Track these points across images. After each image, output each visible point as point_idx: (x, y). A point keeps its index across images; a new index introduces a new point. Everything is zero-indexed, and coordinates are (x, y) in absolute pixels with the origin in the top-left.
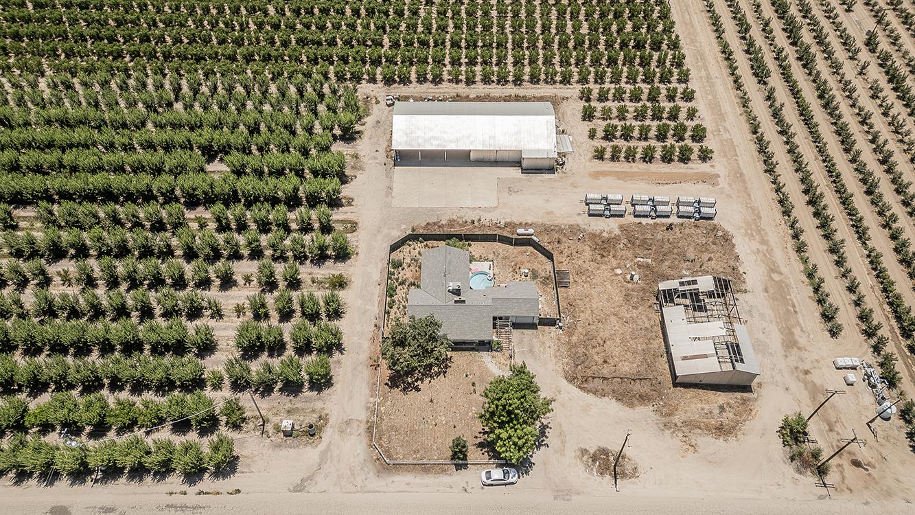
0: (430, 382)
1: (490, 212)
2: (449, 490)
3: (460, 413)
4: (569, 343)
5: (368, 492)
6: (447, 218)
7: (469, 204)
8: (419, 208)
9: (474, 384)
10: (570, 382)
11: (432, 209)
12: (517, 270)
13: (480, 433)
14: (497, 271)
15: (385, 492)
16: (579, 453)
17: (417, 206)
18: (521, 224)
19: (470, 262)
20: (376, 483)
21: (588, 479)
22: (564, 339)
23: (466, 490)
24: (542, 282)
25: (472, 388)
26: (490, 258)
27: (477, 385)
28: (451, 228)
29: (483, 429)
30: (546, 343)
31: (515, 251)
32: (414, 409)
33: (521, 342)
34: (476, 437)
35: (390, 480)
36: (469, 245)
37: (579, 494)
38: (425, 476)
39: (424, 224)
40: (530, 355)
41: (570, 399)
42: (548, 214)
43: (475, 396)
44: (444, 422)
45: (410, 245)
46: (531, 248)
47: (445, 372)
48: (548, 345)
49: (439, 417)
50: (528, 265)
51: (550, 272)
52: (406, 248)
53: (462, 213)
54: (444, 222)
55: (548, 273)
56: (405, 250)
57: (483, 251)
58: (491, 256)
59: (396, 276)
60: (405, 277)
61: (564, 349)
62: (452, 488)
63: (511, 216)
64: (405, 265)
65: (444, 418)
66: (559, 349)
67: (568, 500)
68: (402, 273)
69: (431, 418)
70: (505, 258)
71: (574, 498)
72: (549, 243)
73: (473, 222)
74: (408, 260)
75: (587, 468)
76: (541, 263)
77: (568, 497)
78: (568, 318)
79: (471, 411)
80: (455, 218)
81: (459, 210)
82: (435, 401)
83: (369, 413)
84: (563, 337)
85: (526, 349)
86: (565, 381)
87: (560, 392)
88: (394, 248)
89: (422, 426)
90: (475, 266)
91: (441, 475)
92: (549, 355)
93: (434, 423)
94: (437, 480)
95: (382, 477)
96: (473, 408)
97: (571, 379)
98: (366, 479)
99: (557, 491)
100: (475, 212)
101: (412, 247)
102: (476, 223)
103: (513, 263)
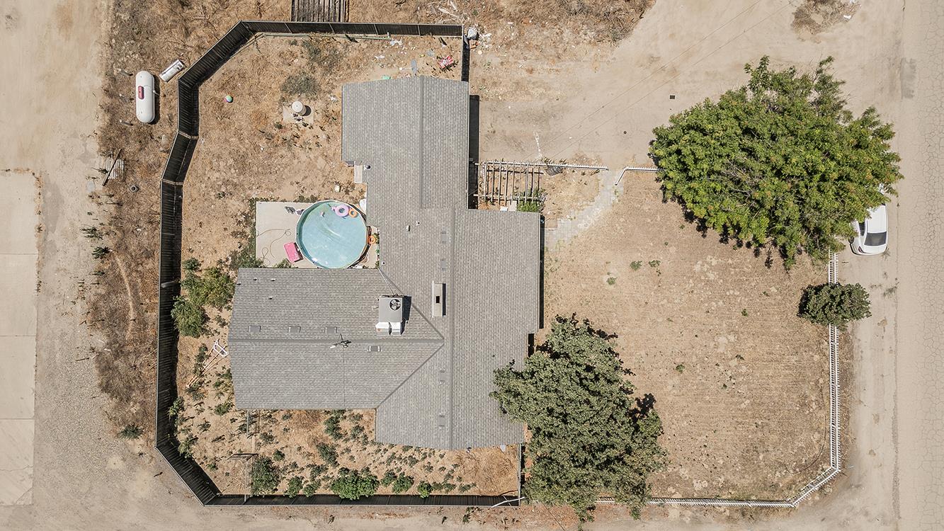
0: (628, 372)
1: (58, 201)
2: (890, 327)
3: (709, 299)
4: (517, 20)
5: (896, 505)
6: (83, 331)
7: (23, 264)
8: (37, 416)
9: (635, 266)
10: (626, 32)
11: (46, 373)
12: (288, 135)
13: (757, 253)
14: (289, 191)
15: (896, 468)
16: (805, 32)
17: (30, 426)
18: (109, 110)
19: (257, 264)
20: (875, 490)
21: (864, 16)
22: (506, 29)
23: (891, 291)
24: (329, 69)
25: (644, 269)
26: (245, 207)
27: (636, 257)
28: (124, 319)
29: (749, 245)
30: (517, 77)
31: (214, 135)
32: (700, 409)
33: (514, 142)
34: (768, 263)
35: (866, 460)
36: (194, 265)
37: (898, 43)
38: (858, 380)
39: (108, 402)
40: (551, 122)
41: (672, 35)
42: (66, 22)
43: (666, 265)
44: (732, 338)
45: (193, 440)
46: (207, 90)
47: (602, 334)
48: (525, 74)
49: (720, 350)
50: (267, 103)
51: (295, 43)
52: (203, 452)
53: (66, 287)
54: (100, 340)
55: (295, 49)
56: (210, 454)
57: (216, 227)
58: (236, 205)
59: (307, 474)
60: (307, 448)
61: (535, 34)
62: (885, 321)
63: (75, 136)
64: (267, 451)
65: (722, 340)
66: (537, 47)
67: (913, 68)
68: (292, 456)
69: (721, 368)
70: (242, 163)
71: (910, 52)
72: (187, 34)
73: (103, 253)
74: (248, 443)
75: (841, 18)
76: (262, 64)
77: (906, 66)
78: (444, 11)
79: (703, 272)
80: (81, 307)
81: (50, 294)
82: (679, 361)
83: (709, 516)
84: (499, 32)
85: (535, 130)
86: (626, 45)
87: (652, 59)
88: (206, 490)
89: (743, 389)
90: (272, 249)
91: (856, 345)
92: (552, 76)
93: (734, 362)
94: (867, 353)
95: (860, 478)
96: (697, 268)
97: (617, 28)
98: (867, 514)
99: (892, 88)
100: (59, 245)
101: (195, 431)
102: (107, 242)
103: (263, 143)
